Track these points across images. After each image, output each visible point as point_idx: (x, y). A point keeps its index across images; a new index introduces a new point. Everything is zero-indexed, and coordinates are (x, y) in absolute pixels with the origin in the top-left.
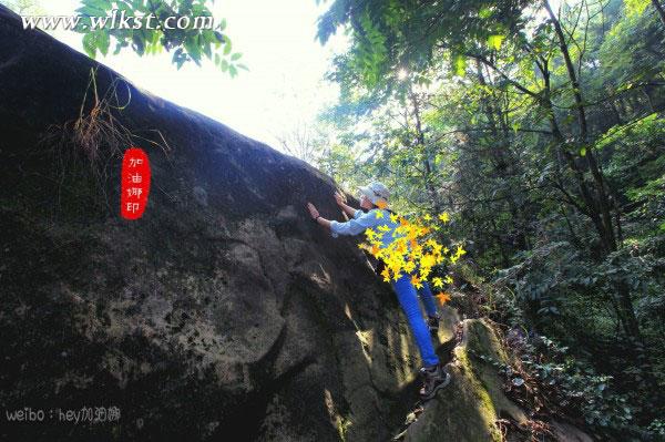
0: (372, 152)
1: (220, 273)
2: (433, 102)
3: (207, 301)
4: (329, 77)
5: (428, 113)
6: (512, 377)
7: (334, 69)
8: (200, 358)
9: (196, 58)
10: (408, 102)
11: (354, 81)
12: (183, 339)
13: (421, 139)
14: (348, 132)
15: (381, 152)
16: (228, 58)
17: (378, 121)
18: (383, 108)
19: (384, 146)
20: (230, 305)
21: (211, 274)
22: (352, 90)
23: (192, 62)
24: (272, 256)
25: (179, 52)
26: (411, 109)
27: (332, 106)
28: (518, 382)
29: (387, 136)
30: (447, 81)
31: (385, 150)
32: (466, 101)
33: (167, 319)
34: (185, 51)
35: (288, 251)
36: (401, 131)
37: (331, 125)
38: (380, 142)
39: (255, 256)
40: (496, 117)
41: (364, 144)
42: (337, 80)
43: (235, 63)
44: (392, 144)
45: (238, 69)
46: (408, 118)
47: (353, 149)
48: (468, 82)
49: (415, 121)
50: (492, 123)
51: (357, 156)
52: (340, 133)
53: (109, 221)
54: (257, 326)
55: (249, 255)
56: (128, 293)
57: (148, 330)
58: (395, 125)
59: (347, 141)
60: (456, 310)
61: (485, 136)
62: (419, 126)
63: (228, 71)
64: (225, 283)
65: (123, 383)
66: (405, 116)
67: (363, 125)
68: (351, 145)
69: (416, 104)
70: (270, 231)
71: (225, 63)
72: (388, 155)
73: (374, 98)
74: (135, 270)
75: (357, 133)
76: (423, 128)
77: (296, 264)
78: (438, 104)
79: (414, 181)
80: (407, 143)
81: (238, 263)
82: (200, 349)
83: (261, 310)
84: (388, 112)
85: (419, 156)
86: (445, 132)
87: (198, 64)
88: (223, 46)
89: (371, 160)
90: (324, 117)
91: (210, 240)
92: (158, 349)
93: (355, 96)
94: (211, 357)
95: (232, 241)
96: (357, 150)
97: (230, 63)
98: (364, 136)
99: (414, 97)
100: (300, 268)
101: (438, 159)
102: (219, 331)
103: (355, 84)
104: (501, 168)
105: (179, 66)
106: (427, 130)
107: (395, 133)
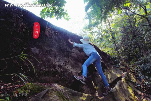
0: (98, 36)
1: (70, 58)
2: (114, 21)
3: (69, 62)
4: (86, 18)
5: (112, 24)
6: (137, 85)
7: (87, 16)
8: (70, 70)
9: (60, 18)
10: (107, 22)
11: (92, 18)
12: (66, 67)
13: (111, 31)
14: (92, 31)
15: (100, 36)
16: (67, 17)
17: (99, 28)
18: (100, 24)
19: (101, 34)
20: (73, 63)
21: (68, 57)
22: (92, 21)
23: (60, 19)
24: (79, 55)
25: (57, 17)
26: (108, 24)
27: (87, 25)
28: (139, 85)
29: (102, 31)
30: (117, 15)
31: (102, 35)
32: (123, 20)
33: (63, 63)
34: (58, 17)
35: (82, 55)
36: (105, 30)
37: (87, 30)
38: (100, 33)
39: (76, 55)
40: (132, 23)
41: (96, 34)
42: (88, 18)
43: (68, 18)
44: (103, 33)
45: (69, 19)
46: (107, 26)
47: (93, 35)
48: (123, 15)
49: (109, 27)
50: (131, 25)
51: (94, 37)
52: (90, 32)
53: (53, 47)
54: (78, 67)
55: (75, 55)
56: (57, 59)
57: (61, 65)
58: (104, 28)
59: (92, 33)
60: (122, 71)
61: (129, 28)
62: (110, 28)
63: (67, 20)
64: (71, 59)
65: (59, 71)
66: (106, 26)
67: (95, 29)
68: (93, 34)
69: (109, 22)
70: (78, 51)
71: (66, 18)
72: (102, 36)
73: (98, 22)
74: (57, 55)
75: (94, 31)
76: (111, 28)
77: (84, 57)
78: (115, 22)
79: (110, 42)
80: (107, 33)
81: (73, 56)
82: (69, 69)
83: (78, 65)
84: (102, 25)
85: (111, 35)
86: (117, 28)
87: (61, 19)
88: (66, 15)
89: (98, 38)
90: (86, 28)
91: (68, 51)
92: (63, 68)
93: (92, 22)
94: (71, 70)
95: (71, 52)
96: (94, 36)
97: (67, 18)
98: (96, 32)
99: (108, 20)
100: (85, 58)
101: (115, 35)
102: (72, 67)
103: (92, 19)
104: (135, 37)
105: (57, 20)
106: (112, 29)
107: (104, 30)
